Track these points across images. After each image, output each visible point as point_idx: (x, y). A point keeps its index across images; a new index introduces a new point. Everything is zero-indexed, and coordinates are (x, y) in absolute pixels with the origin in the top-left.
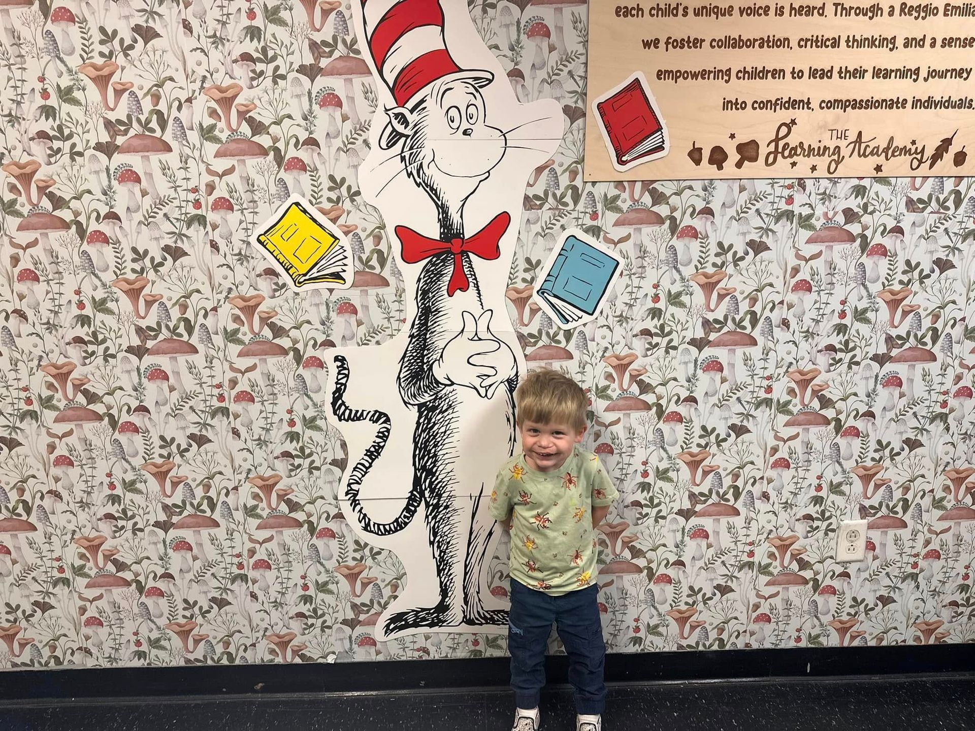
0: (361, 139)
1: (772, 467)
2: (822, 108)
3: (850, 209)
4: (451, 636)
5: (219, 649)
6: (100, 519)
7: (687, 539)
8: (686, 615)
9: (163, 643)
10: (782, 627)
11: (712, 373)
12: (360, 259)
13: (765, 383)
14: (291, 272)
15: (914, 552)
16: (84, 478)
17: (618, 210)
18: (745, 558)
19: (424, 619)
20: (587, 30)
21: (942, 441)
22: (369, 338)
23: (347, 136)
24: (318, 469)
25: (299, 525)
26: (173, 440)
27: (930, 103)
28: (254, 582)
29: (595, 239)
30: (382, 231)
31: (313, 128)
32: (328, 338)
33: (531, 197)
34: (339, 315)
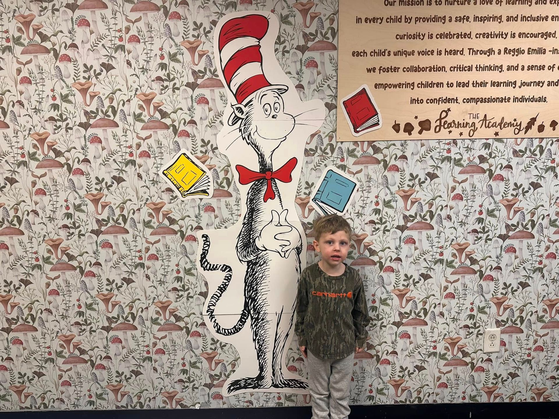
0: (218, 121)
1: (445, 298)
2: (464, 102)
3: (482, 156)
4: (266, 394)
5: (135, 400)
6: (72, 325)
7: (398, 339)
8: (399, 383)
9: (104, 396)
10: (454, 391)
11: (410, 245)
12: (217, 182)
13: (439, 250)
14: (180, 190)
15: (528, 347)
16: (65, 302)
17: (355, 156)
18: (432, 350)
19: (250, 384)
20: (337, 63)
21: (541, 283)
22: (221, 225)
23: (211, 119)
24: (192, 297)
25: (181, 329)
26: (114, 281)
27: (523, 99)
28: (156, 361)
29: (343, 172)
30: (229, 168)
31: (193, 115)
32: (199, 225)
33: (308, 150)
34: (205, 212)
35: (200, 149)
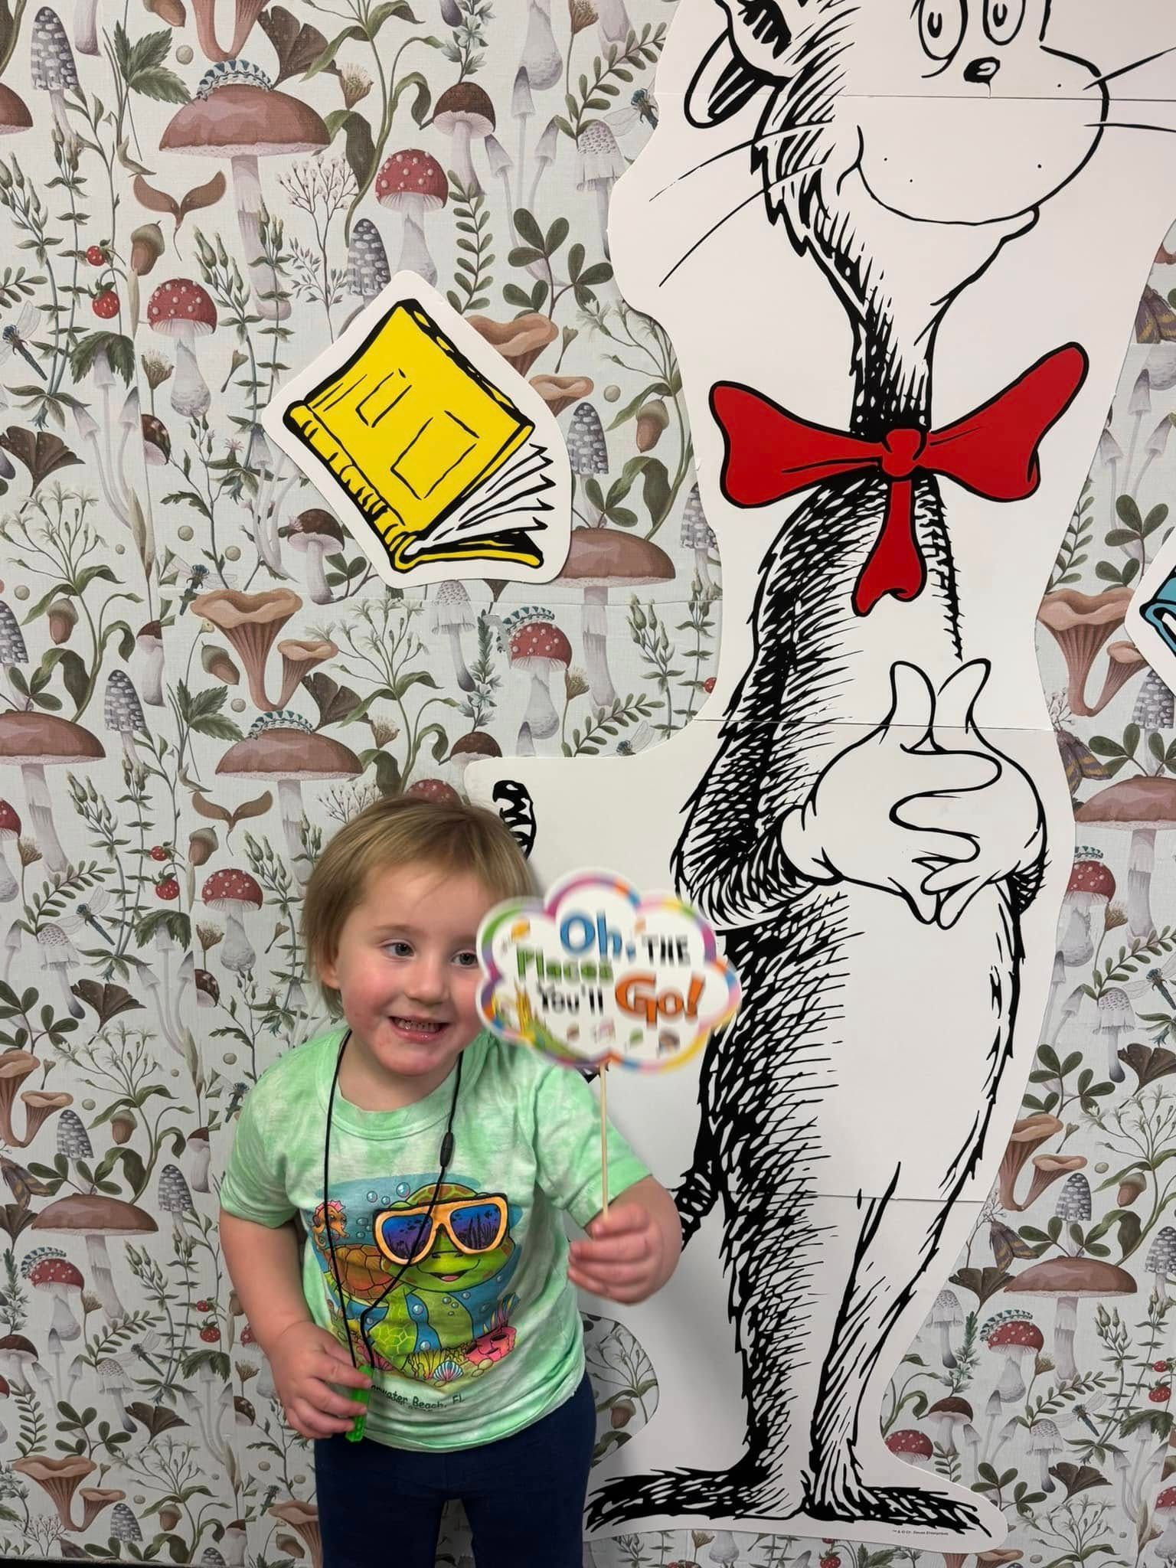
0: (627, 90)
4: (767, 1541)
5: (151, 1527)
12: (593, 489)
14: (382, 523)
19: (696, 1497)
22: (600, 733)
23: (583, 81)
26: (31, 996)
28: (247, 1373)
30: (668, 401)
31: (476, 51)
32: (479, 729)
33: (1165, 297)
34: (517, 661)
35: (503, 273)
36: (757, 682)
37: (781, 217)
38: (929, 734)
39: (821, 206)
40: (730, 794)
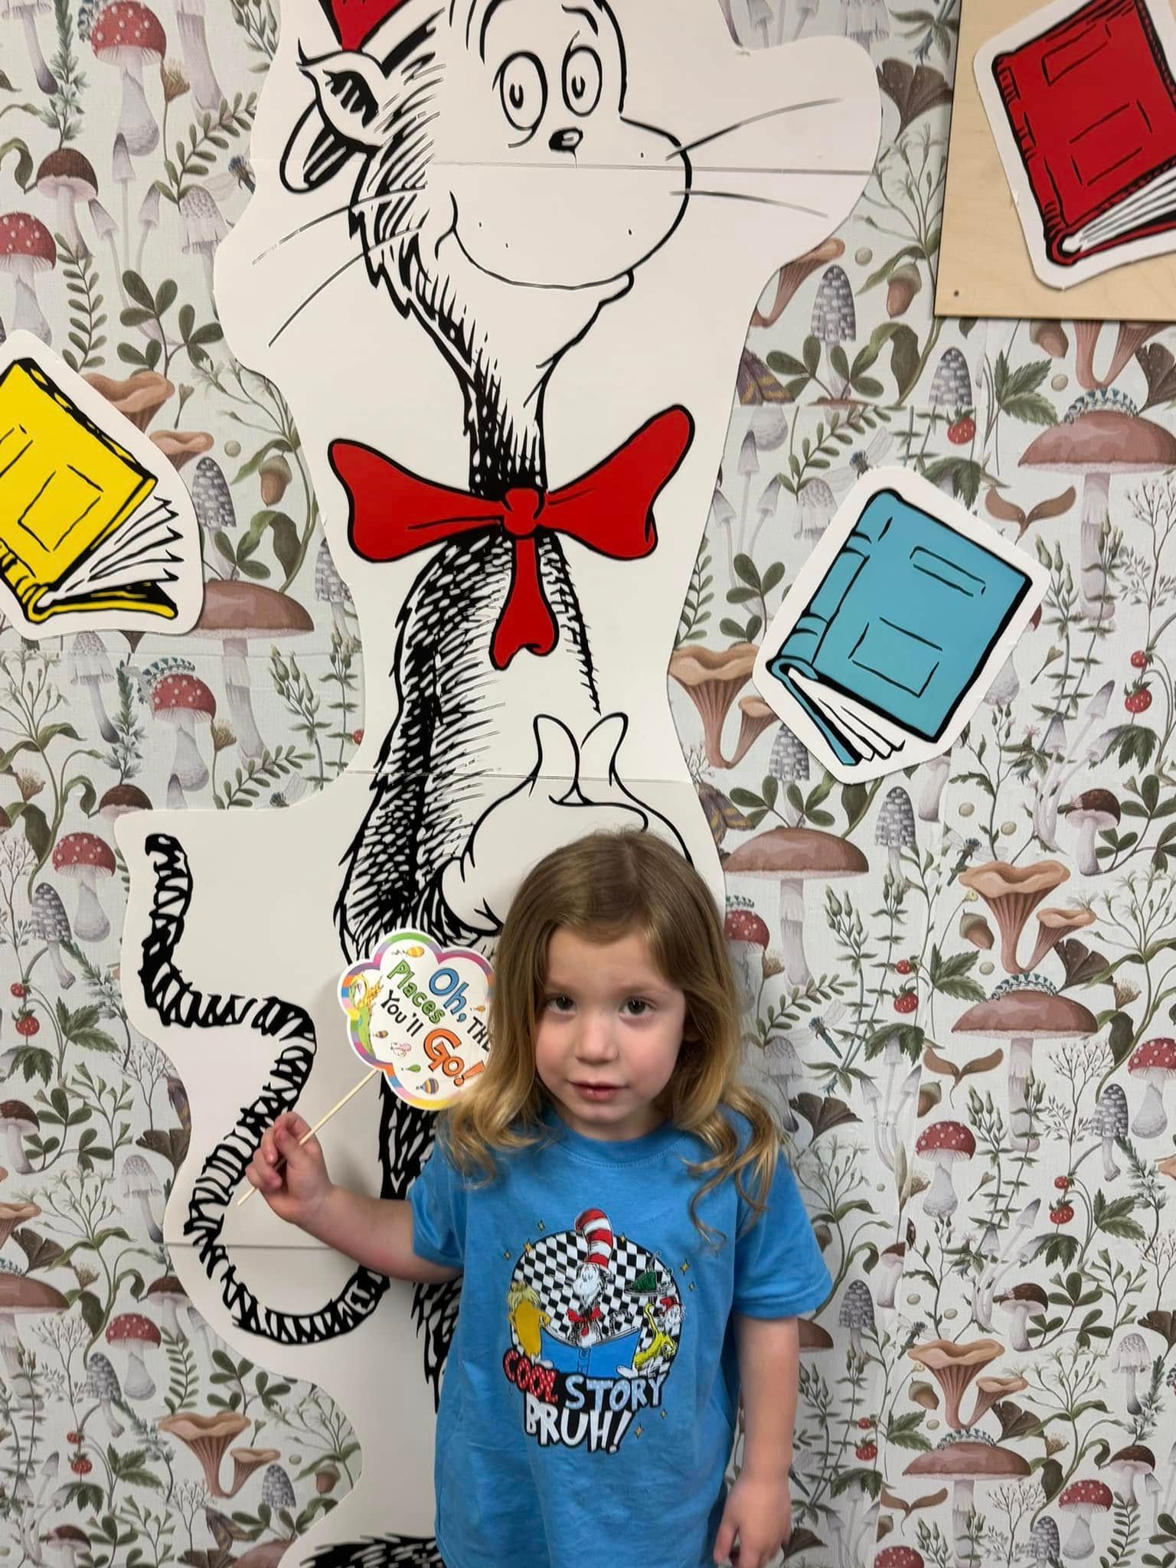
0: (224, 157)
7: (1165, 1390)
12: (222, 542)
14: (14, 576)
17: (1038, 411)
22: (251, 785)
23: (180, 148)
24: (106, 1154)
25: (58, 1302)
29: (959, 503)
30: (289, 457)
31: (73, 118)
32: (126, 781)
33: (764, 359)
34: (160, 713)
35: (116, 333)
36: (404, 734)
37: (382, 280)
38: (576, 786)
39: (421, 268)
40: (387, 846)
